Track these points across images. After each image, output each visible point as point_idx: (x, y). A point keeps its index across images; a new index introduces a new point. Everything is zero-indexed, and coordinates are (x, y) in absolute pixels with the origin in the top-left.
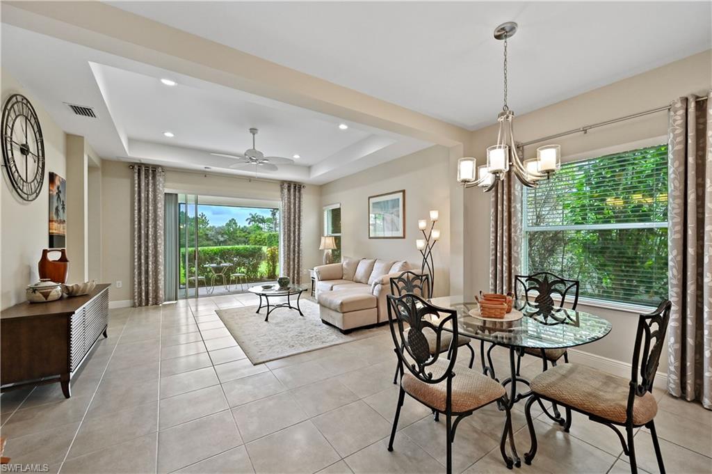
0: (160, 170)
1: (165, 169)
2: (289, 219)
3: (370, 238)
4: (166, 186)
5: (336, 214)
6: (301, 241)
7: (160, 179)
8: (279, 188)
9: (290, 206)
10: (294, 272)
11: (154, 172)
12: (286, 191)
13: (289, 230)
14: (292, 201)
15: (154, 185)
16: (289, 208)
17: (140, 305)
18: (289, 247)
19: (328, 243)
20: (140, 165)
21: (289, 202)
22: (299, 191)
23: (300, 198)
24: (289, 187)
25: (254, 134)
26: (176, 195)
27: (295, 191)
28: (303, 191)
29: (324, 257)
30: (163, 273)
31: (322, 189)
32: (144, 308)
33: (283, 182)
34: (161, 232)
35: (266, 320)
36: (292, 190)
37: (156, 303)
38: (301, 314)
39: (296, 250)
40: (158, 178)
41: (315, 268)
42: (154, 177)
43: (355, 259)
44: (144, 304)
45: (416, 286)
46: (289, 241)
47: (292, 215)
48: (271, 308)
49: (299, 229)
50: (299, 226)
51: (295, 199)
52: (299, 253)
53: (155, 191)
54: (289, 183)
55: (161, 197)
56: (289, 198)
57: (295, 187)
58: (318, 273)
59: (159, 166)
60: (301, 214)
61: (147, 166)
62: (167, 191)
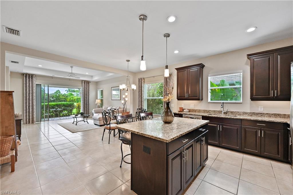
0: (34, 76)
1: (36, 75)
2: (85, 93)
3: (112, 100)
4: (36, 82)
5: (102, 91)
6: (89, 101)
7: (34, 79)
8: (81, 82)
9: (85, 89)
10: (86, 111)
11: (32, 77)
12: (83, 84)
13: (85, 97)
14: (86, 87)
15: (32, 81)
16: (85, 90)
17: (26, 123)
18: (85, 103)
19: (98, 101)
20: (26, 74)
21: (85, 87)
22: (89, 84)
23: (89, 86)
24: (85, 82)
25: (72, 68)
26: (41, 85)
27: (87, 84)
28: (90, 84)
29: (97, 106)
30: (35, 112)
31: (97, 83)
32: (28, 125)
33: (82, 81)
34: (35, 98)
35: (76, 125)
36: (86, 83)
37: (33, 123)
38: (88, 123)
39: (87, 104)
40: (33, 79)
41: (93, 110)
43: (107, 106)
44: (28, 123)
45: (115, 111)
46: (85, 101)
47: (86, 92)
48: (77, 122)
49: (88, 97)
50: (88, 95)
51: (87, 87)
52: (88, 105)
53: (32, 83)
54: (85, 81)
55: (35, 85)
56: (85, 86)
57: (87, 82)
58: (95, 111)
60: (89, 91)
61: (29, 75)
62: (37, 83)
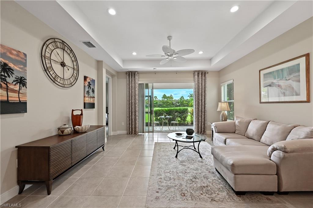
0: (137, 73)
1: (139, 73)
2: (198, 92)
3: (261, 103)
4: (141, 80)
5: (230, 89)
6: (206, 106)
7: (137, 77)
8: (192, 75)
9: (199, 85)
10: (202, 123)
11: (134, 74)
12: (196, 76)
13: (198, 99)
14: (200, 82)
15: (135, 80)
16: (199, 86)
17: (130, 134)
18: (198, 108)
19: (223, 106)
20: (129, 72)
21: (199, 83)
22: (205, 76)
23: (205, 80)
24: (198, 74)
25: (170, 40)
27: (202, 76)
28: (207, 75)
29: (221, 116)
31: (220, 73)
33: (195, 72)
34: (137, 101)
35: (176, 157)
36: (200, 76)
37: (135, 134)
38: (201, 157)
39: (203, 110)
40: (136, 77)
41: (213, 124)
42: (134, 77)
43: (247, 119)
44: (131, 133)
46: (198, 105)
47: (200, 90)
49: (205, 98)
50: (205, 96)
51: (202, 81)
52: (204, 112)
53: (135, 83)
54: (198, 72)
55: (137, 85)
56: (198, 80)
57: (202, 74)
58: (216, 127)
59: (136, 72)
60: (206, 89)
61: (132, 72)
62: (140, 82)
